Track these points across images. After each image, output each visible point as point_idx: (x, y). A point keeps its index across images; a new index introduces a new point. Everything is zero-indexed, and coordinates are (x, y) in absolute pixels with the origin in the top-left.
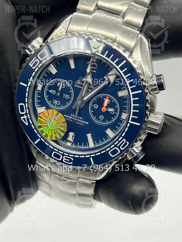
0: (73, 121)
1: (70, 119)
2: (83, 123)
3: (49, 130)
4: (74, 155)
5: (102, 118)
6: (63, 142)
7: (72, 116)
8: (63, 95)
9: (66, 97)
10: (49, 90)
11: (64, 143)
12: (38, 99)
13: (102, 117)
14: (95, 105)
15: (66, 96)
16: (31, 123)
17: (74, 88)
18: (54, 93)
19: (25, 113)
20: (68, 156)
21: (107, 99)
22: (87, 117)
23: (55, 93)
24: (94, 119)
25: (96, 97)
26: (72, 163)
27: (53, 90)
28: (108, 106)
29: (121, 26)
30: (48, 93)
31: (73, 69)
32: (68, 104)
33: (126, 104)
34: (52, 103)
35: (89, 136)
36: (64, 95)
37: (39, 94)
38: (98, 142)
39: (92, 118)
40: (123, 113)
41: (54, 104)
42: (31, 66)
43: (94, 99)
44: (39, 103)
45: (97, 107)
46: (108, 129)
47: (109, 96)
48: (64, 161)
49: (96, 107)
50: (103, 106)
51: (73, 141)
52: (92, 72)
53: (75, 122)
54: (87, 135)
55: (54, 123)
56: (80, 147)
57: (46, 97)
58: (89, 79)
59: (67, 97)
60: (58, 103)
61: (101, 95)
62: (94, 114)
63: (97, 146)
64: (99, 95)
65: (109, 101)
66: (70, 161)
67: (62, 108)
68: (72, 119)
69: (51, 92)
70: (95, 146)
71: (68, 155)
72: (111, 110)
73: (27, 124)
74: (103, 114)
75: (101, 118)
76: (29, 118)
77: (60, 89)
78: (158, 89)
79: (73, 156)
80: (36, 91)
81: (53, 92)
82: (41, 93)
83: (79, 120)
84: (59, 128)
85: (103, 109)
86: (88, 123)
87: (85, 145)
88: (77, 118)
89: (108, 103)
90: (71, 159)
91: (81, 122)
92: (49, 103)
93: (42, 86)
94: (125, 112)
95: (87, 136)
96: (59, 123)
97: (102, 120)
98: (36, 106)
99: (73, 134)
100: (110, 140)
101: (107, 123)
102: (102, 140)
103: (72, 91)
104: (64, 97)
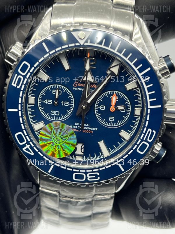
0: (79, 131)
1: (74, 129)
2: (91, 130)
3: (56, 147)
4: (99, 168)
5: (112, 120)
7: (77, 126)
8: (62, 103)
9: (66, 104)
10: (43, 101)
11: (73, 159)
12: (33, 114)
13: (111, 119)
14: (102, 107)
15: (65, 103)
17: (73, 92)
18: (50, 103)
20: (93, 172)
21: (115, 96)
22: (94, 122)
23: (51, 102)
24: (103, 122)
25: (101, 97)
26: (99, 178)
27: (48, 100)
28: (117, 104)
30: (43, 105)
31: (68, 70)
32: (70, 112)
33: (136, 98)
34: (49, 115)
35: (102, 144)
36: (63, 102)
37: (32, 108)
38: (113, 148)
39: (101, 121)
41: (53, 116)
43: (99, 100)
44: (34, 119)
46: (122, 130)
47: (116, 92)
48: (89, 179)
49: (103, 108)
50: (112, 106)
53: (82, 131)
54: (99, 143)
55: (60, 137)
57: (41, 109)
58: (90, 78)
59: (67, 104)
60: (57, 113)
61: (106, 94)
62: (102, 117)
63: (112, 153)
64: (104, 94)
65: (117, 98)
66: (97, 176)
67: (63, 118)
68: (77, 129)
69: (46, 103)
70: (110, 154)
71: (91, 171)
72: (121, 108)
73: (33, 154)
74: (112, 114)
75: (111, 120)
77: (57, 97)
79: (98, 170)
80: (28, 105)
81: (49, 102)
82: (35, 107)
83: (85, 128)
84: (66, 142)
85: (112, 109)
86: (97, 129)
87: (98, 155)
89: (116, 101)
90: (97, 174)
91: (89, 130)
92: (46, 116)
96: (67, 136)
97: (112, 121)
98: (31, 122)
99: (81, 145)
100: (126, 142)
101: (120, 124)
102: (117, 145)
103: (71, 96)
104: (63, 105)
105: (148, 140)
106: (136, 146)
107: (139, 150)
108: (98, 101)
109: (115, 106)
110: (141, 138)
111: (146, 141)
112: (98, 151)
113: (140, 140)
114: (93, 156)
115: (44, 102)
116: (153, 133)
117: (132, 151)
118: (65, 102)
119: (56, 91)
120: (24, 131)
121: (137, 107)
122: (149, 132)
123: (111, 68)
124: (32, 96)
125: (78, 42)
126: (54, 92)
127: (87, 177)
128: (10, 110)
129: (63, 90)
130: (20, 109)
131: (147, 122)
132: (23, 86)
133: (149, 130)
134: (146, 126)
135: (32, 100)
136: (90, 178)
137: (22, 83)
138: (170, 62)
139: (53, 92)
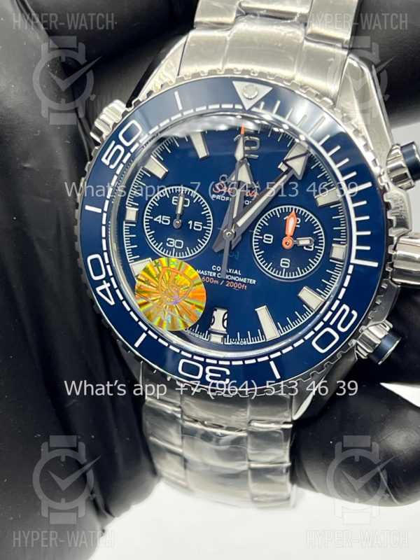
0: (220, 282)
1: (210, 277)
2: (242, 283)
4: (231, 360)
5: (287, 265)
6: (201, 337)
7: (216, 271)
8: (189, 225)
9: (197, 227)
10: (154, 218)
11: (205, 339)
12: (132, 241)
13: (285, 262)
14: (266, 237)
15: (195, 225)
16: (121, 298)
18: (167, 222)
19: (103, 276)
20: (217, 365)
21: (292, 216)
22: (249, 269)
23: (169, 221)
24: (267, 269)
25: (266, 217)
26: (227, 381)
27: (164, 217)
28: (297, 233)
30: (153, 225)
31: (204, 158)
32: (203, 244)
33: (338, 223)
34: (164, 246)
35: (263, 313)
36: (191, 222)
37: (132, 230)
38: (285, 324)
39: (264, 267)
40: (333, 245)
41: (171, 249)
42: (107, 163)
43: (261, 222)
44: (134, 252)
45: (272, 239)
46: (305, 288)
49: (269, 239)
50: (286, 236)
51: (225, 330)
52: (249, 160)
53: (225, 283)
54: (257, 310)
55: (176, 289)
56: (245, 343)
57: (148, 234)
58: (244, 175)
59: (199, 228)
60: (179, 244)
61: (276, 210)
62: (266, 258)
64: (273, 210)
65: (298, 221)
66: (224, 376)
67: (190, 254)
68: (216, 278)
69: (160, 221)
70: (278, 334)
71: (215, 362)
72: (304, 241)
73: (112, 303)
75: (283, 264)
76: (115, 286)
77: (179, 211)
78: (410, 177)
79: (228, 363)
80: (124, 224)
81: (165, 221)
82: (137, 228)
83: (232, 278)
84: (187, 299)
85: (286, 243)
86: (254, 282)
87: (255, 335)
88: (228, 274)
89: (296, 227)
90: (225, 372)
91: (238, 282)
92: (157, 248)
93: (137, 209)
94: (338, 242)
95: (256, 312)
97: (286, 269)
98: (128, 259)
99: (225, 311)
100: (312, 314)
101: (301, 274)
103: (208, 211)
104: (191, 228)
105: (339, 327)
106: (312, 333)
107: (316, 342)
108: (259, 225)
109: (295, 236)
110: (326, 319)
111: (334, 327)
112: (256, 327)
113: (321, 324)
114: (244, 336)
115: (155, 220)
117: (302, 341)
118: (195, 222)
119: (178, 199)
123: (288, 160)
124: (133, 206)
126: (175, 202)
129: (192, 199)
135: (131, 214)
139: (173, 200)
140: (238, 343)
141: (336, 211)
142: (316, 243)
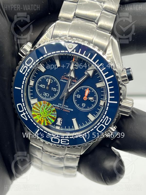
0: (61, 109)
1: (57, 107)
2: (68, 110)
4: (69, 137)
5: (84, 106)
7: (60, 105)
9: (54, 90)
11: (54, 127)
12: (31, 92)
13: (84, 105)
14: (78, 96)
17: (61, 83)
18: (44, 87)
20: (65, 138)
21: (87, 90)
22: (71, 105)
23: (45, 87)
24: (77, 106)
25: (79, 89)
27: (43, 85)
28: (89, 95)
29: (96, 30)
32: (56, 96)
33: (103, 93)
34: (42, 95)
35: (74, 120)
36: (52, 88)
37: (31, 88)
38: (82, 125)
39: (76, 105)
41: (45, 96)
43: (77, 90)
44: (31, 96)
45: (80, 97)
46: (90, 114)
47: (89, 87)
49: (79, 96)
50: (85, 96)
51: (61, 125)
53: (62, 109)
54: (73, 119)
55: (46, 112)
56: (67, 130)
57: (37, 90)
58: (72, 75)
59: (55, 90)
60: (47, 95)
62: (78, 103)
63: (81, 128)
64: (81, 87)
65: (89, 91)
67: (51, 99)
68: (59, 108)
69: (41, 86)
70: (79, 128)
72: (91, 98)
74: (84, 102)
75: (83, 105)
77: (49, 84)
78: (128, 80)
80: (29, 86)
81: (43, 87)
82: (33, 88)
83: (65, 108)
85: (85, 98)
86: (73, 110)
87: (71, 128)
89: (89, 93)
90: (67, 141)
91: (67, 110)
92: (40, 95)
93: (34, 82)
95: (72, 121)
96: (50, 112)
98: (29, 98)
99: (61, 119)
100: (91, 122)
101: (88, 109)
102: (85, 123)
103: (59, 85)
104: (52, 90)
105: (105, 124)
106: (96, 126)
107: (98, 129)
108: (76, 91)
109: (88, 97)
110: (101, 121)
111: (104, 124)
112: (72, 125)
113: (99, 123)
114: (67, 128)
115: (40, 86)
116: (110, 120)
117: (93, 129)
118: (54, 88)
119: (49, 80)
120: (23, 103)
121: (102, 100)
122: (107, 118)
123: (88, 71)
124: (33, 80)
125: (67, 50)
126: (47, 81)
127: (60, 141)
128: (16, 88)
129: (53, 80)
130: (22, 88)
131: (106, 112)
132: (27, 73)
133: (107, 117)
134: (105, 114)
135: (32, 83)
136: (63, 143)
137: (27, 72)
138: (129, 73)
139: (47, 80)
140: (65, 130)
141: (102, 90)
142: (95, 99)
